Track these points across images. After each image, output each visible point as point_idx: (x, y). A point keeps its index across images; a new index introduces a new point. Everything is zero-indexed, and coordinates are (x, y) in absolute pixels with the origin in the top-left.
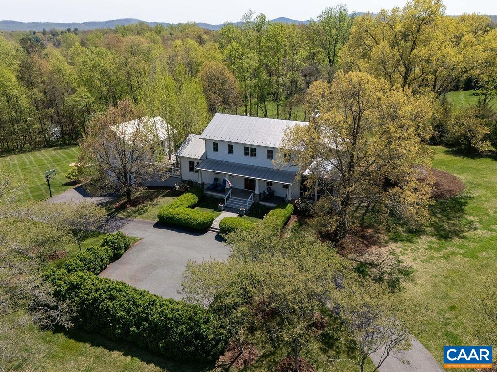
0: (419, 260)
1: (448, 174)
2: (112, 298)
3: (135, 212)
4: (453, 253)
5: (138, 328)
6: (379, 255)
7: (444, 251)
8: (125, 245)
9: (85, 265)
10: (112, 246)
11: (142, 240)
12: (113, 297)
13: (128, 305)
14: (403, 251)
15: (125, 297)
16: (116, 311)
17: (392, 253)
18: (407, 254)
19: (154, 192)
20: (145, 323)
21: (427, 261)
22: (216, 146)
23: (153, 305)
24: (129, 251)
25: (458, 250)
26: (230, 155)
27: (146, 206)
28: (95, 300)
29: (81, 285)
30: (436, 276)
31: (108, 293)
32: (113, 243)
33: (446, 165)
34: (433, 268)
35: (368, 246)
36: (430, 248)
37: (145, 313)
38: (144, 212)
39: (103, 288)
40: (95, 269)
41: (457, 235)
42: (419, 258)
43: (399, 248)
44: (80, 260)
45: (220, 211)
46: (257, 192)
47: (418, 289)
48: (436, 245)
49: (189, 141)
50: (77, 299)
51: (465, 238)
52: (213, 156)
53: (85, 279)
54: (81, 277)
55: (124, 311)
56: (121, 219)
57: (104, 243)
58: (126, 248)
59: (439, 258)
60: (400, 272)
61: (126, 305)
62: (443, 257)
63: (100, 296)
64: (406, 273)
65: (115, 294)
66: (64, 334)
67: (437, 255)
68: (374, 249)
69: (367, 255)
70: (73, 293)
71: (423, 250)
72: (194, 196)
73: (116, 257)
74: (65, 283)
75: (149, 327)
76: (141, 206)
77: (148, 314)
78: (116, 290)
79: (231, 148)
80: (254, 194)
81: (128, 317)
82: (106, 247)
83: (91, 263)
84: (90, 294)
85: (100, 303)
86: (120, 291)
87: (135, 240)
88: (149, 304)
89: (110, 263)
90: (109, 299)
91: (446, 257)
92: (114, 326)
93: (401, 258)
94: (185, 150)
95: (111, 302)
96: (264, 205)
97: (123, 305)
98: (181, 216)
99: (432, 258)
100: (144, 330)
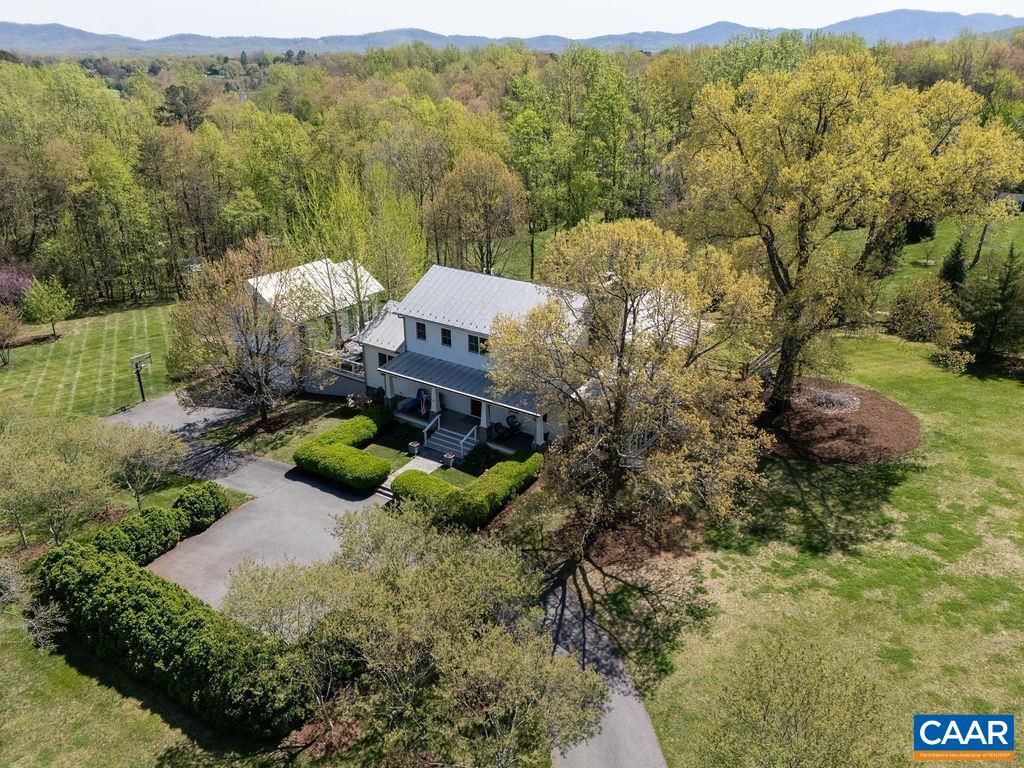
0: (738, 592)
1: (903, 409)
2: (138, 607)
3: (267, 444)
4: (815, 585)
5: (166, 665)
6: (666, 573)
7: (799, 578)
8: (216, 508)
9: (133, 540)
10: (191, 509)
11: (256, 502)
12: (140, 605)
13: (159, 622)
14: (718, 568)
15: (158, 607)
16: (140, 629)
17: (695, 571)
18: (722, 576)
19: (318, 406)
20: (177, 657)
21: (755, 595)
22: (421, 329)
23: (195, 627)
24: (225, 520)
25: (828, 578)
26: (446, 348)
27: (291, 434)
28: (112, 607)
29: (99, 577)
30: (755, 627)
31: (134, 597)
32: (192, 504)
33: (913, 390)
34: (759, 611)
35: (653, 552)
36: (775, 569)
37: (180, 641)
38: (282, 445)
39: (128, 588)
40: (151, 549)
41: (844, 549)
42: (743, 586)
43: (713, 561)
44: (125, 531)
45: (411, 455)
46: (484, 424)
47: (707, 650)
48: (788, 565)
49: (385, 314)
50: (91, 600)
51: (856, 554)
52: (417, 347)
53: (108, 569)
54: (103, 565)
55: (152, 632)
56: (240, 455)
57: (178, 502)
58: (219, 513)
59: (780, 591)
60: (691, 612)
61: (156, 622)
62: (790, 590)
63: (122, 600)
64: (698, 614)
65: (144, 600)
66: (66, 658)
67: (780, 583)
68: (663, 560)
69: (643, 571)
70: (86, 590)
71: (758, 570)
72: (369, 422)
73: (196, 529)
74: (79, 571)
75: (182, 664)
76: (282, 432)
77: (184, 643)
78: (148, 594)
79: (446, 335)
80: (479, 428)
81: (156, 643)
82: (180, 510)
83: (142, 536)
84: (108, 596)
85: (119, 614)
86: (155, 595)
87: (242, 498)
88: (190, 626)
89: (182, 539)
90: (134, 607)
91: (796, 592)
92: (134, 655)
93: (708, 583)
94: (375, 331)
95: (135, 614)
96: (496, 451)
97: (152, 621)
98: (331, 462)
99: (767, 589)
100: (175, 669)
